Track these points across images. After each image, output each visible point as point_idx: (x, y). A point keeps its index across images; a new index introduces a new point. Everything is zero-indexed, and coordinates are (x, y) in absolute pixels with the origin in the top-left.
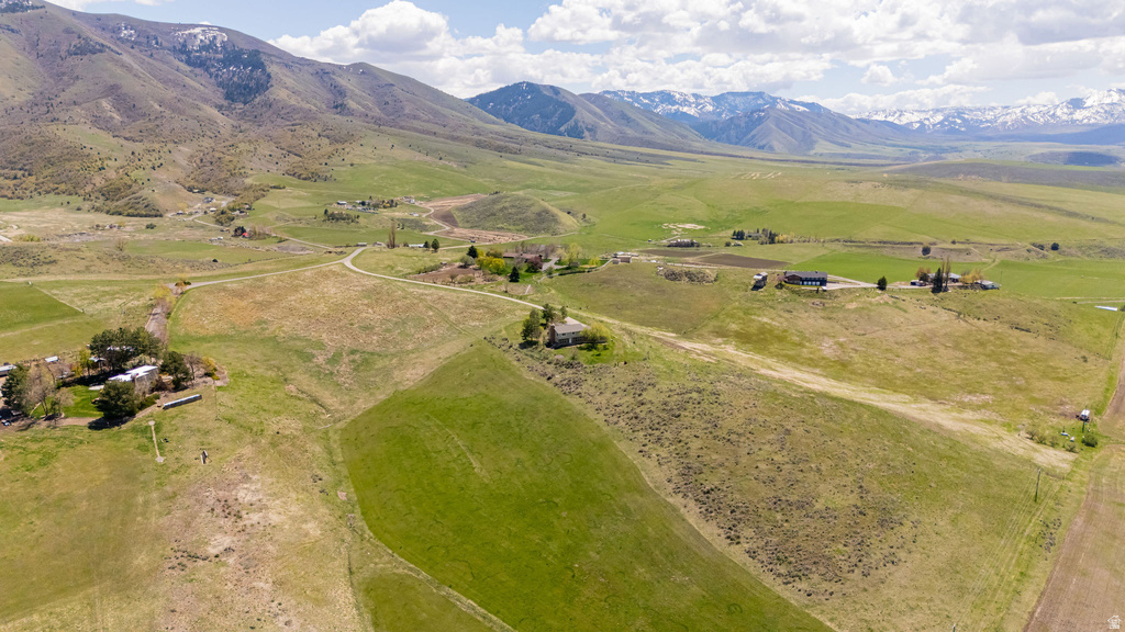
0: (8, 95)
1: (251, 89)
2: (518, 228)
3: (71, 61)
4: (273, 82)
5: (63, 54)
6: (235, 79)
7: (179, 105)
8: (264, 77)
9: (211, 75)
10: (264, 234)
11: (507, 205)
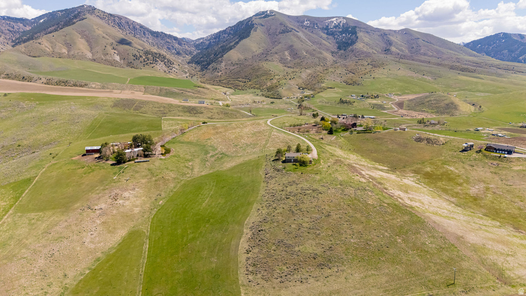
0: (255, 51)
1: (348, 44)
2: (433, 111)
3: (280, 36)
4: (358, 40)
5: (277, 33)
6: (344, 40)
7: (314, 52)
8: (355, 38)
9: (335, 38)
10: (310, 108)
11: (432, 99)
